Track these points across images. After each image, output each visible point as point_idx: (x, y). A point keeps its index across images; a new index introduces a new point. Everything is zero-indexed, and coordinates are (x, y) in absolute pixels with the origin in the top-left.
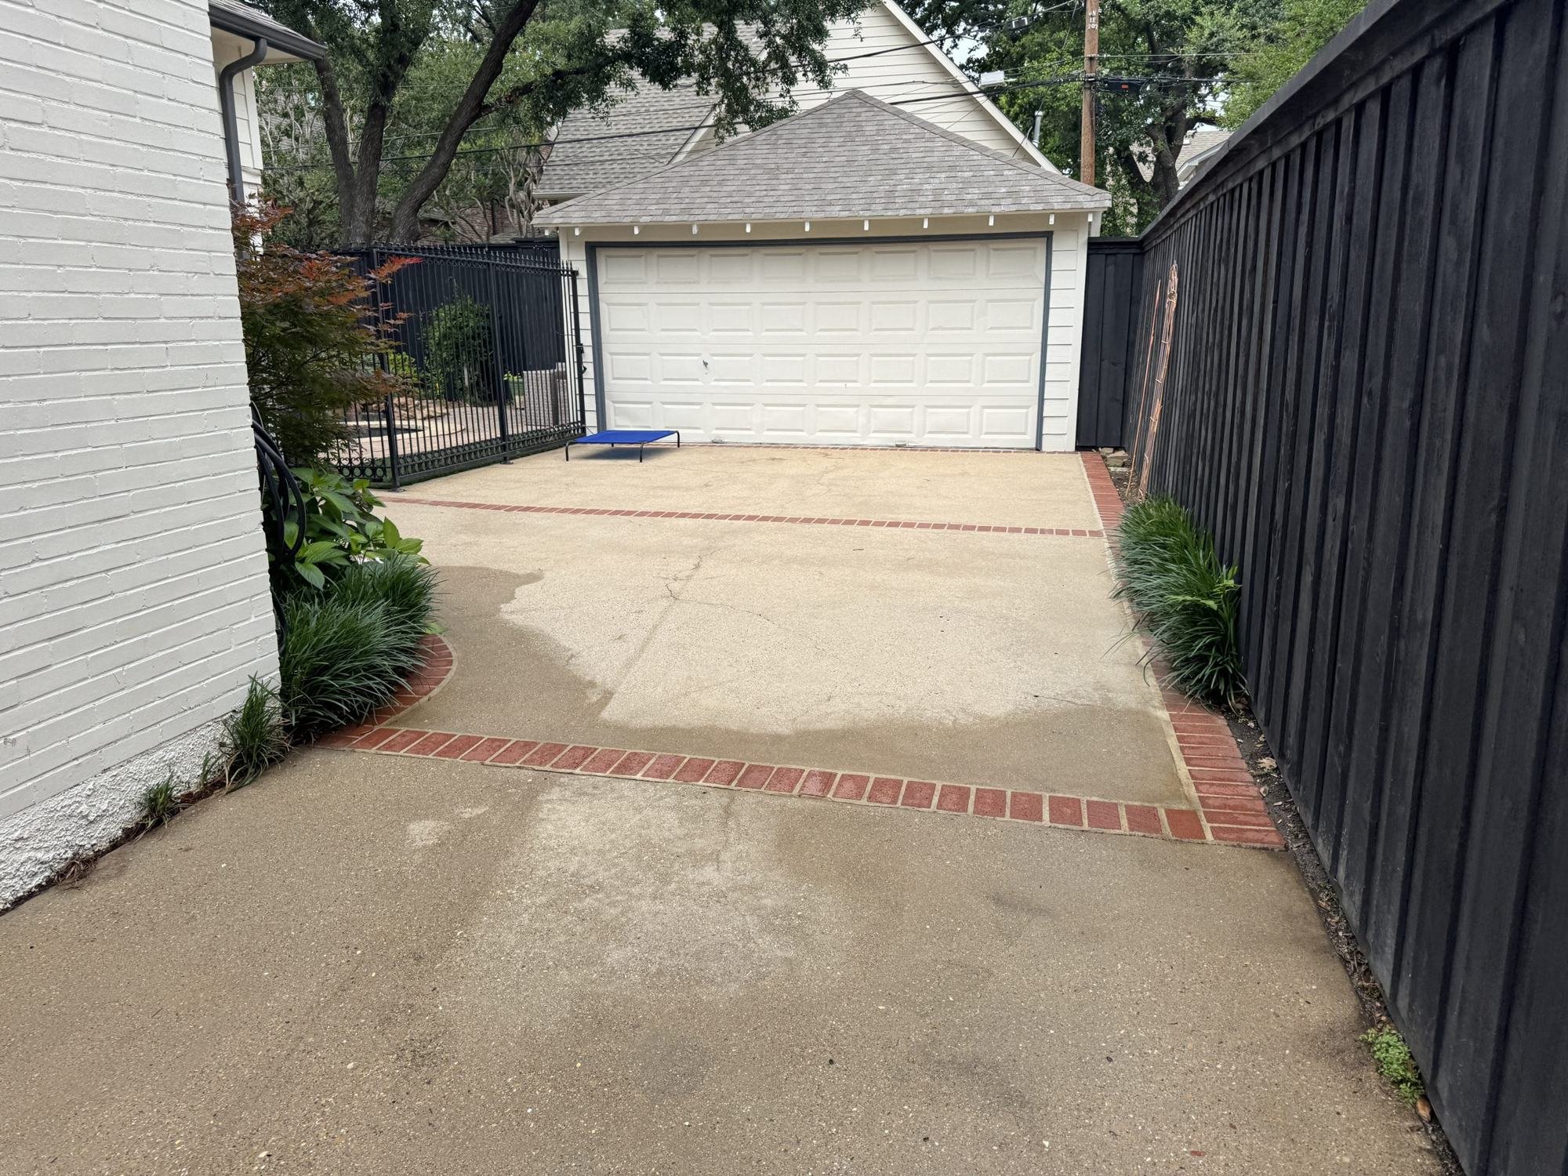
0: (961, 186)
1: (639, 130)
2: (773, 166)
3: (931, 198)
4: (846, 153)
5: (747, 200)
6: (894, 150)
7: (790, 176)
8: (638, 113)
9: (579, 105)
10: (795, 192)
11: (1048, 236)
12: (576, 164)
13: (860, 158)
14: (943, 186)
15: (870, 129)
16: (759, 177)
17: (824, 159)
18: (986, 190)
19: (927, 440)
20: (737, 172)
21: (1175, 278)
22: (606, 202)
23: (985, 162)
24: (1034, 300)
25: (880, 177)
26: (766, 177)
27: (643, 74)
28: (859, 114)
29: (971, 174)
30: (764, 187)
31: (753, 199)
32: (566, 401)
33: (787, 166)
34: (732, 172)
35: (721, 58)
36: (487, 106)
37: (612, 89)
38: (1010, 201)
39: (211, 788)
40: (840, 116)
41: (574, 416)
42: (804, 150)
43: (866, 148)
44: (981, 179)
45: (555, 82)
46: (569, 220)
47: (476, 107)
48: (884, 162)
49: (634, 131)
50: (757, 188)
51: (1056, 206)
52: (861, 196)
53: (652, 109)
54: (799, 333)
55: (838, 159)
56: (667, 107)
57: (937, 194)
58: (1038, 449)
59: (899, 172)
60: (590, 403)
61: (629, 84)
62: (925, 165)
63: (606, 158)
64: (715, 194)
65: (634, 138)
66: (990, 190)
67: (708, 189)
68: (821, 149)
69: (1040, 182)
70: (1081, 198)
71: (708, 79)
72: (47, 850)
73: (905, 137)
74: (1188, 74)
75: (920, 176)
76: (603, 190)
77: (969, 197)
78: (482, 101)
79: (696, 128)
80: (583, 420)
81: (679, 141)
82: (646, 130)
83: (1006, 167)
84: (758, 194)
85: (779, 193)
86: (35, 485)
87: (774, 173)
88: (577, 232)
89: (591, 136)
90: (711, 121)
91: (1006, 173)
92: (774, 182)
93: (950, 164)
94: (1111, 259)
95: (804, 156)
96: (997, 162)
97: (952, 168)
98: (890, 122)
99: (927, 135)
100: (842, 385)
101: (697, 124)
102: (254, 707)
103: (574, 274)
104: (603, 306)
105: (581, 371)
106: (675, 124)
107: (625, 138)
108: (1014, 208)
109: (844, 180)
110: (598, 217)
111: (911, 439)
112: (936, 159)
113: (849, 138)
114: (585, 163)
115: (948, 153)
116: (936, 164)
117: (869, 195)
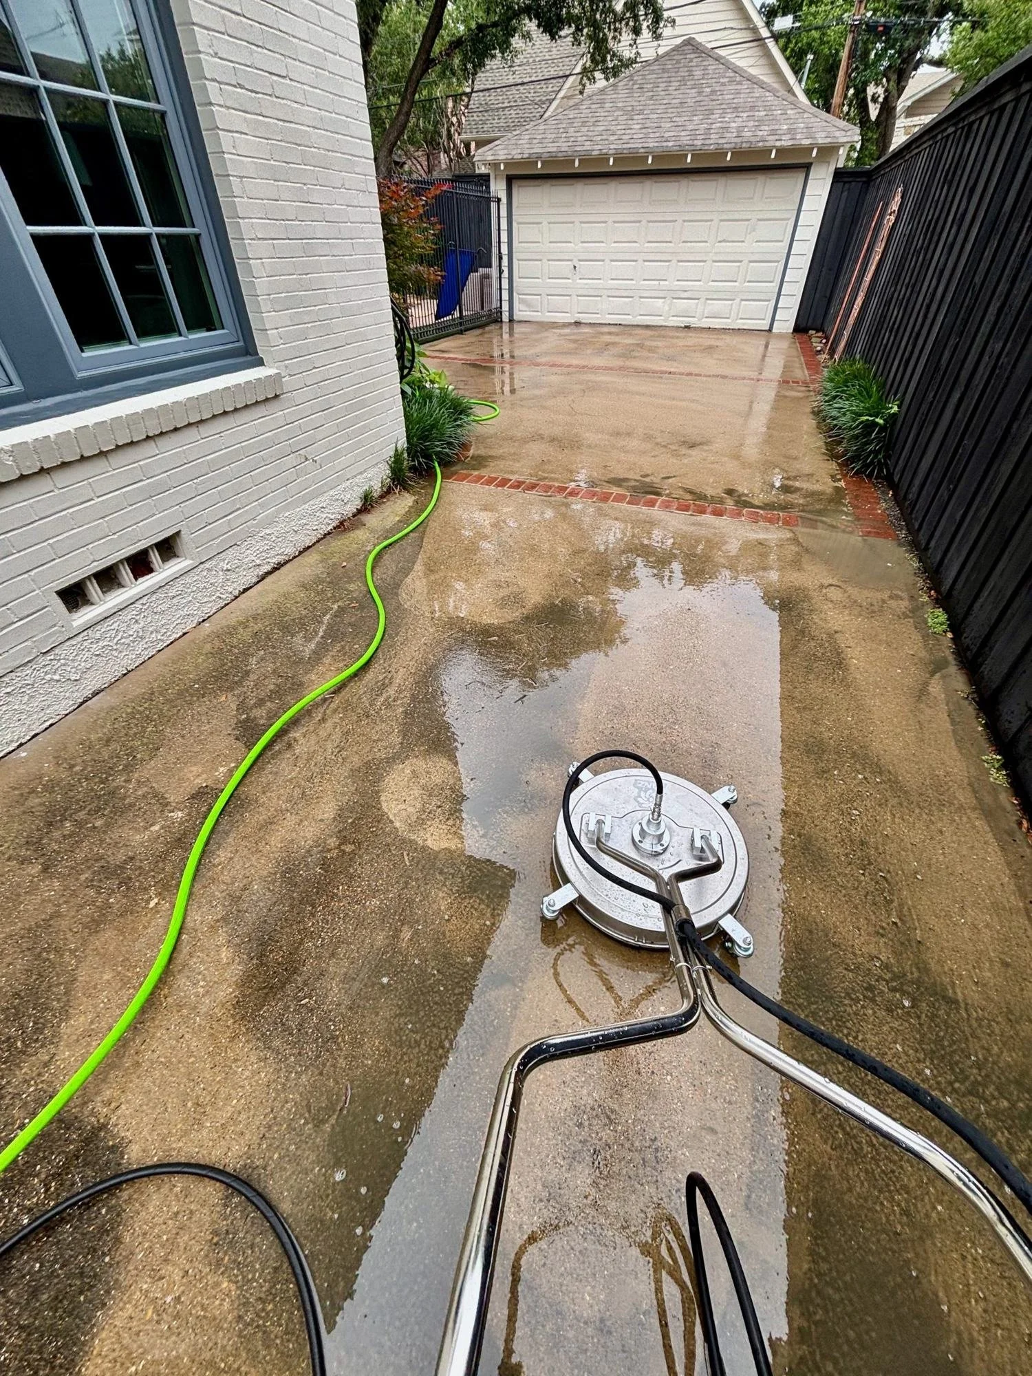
0: (756, 124)
1: (528, 79)
2: (630, 108)
3: (735, 134)
4: (681, 96)
5: (612, 138)
6: (713, 92)
7: (641, 117)
8: (528, 63)
9: (493, 56)
10: (643, 131)
11: (807, 167)
12: (487, 111)
13: (689, 100)
14: (744, 124)
15: (698, 73)
16: (620, 118)
17: (665, 102)
18: (773, 127)
19: (706, 323)
20: (606, 114)
21: (898, 199)
22: (521, 142)
23: (776, 103)
24: (788, 219)
25: (701, 117)
26: (625, 117)
27: (539, 26)
28: (691, 61)
29: (764, 113)
30: (623, 127)
31: (616, 137)
32: (490, 294)
33: (638, 108)
34: (602, 114)
35: (592, 10)
36: (433, 60)
37: (516, 42)
38: (788, 137)
39: (387, 493)
40: (678, 62)
41: (495, 304)
42: (651, 94)
43: (694, 91)
44: (771, 117)
45: (477, 35)
46: (497, 157)
47: (425, 61)
48: (706, 103)
49: (525, 80)
50: (619, 127)
51: (820, 141)
52: (688, 133)
53: (537, 59)
54: (635, 244)
55: (674, 101)
56: (547, 57)
57: (740, 129)
58: (770, 330)
59: (715, 112)
60: (505, 295)
61: (527, 36)
62: (734, 106)
63: (506, 105)
64: (590, 134)
65: (525, 87)
66: (777, 127)
67: (586, 129)
68: (663, 93)
69: (813, 120)
70: (838, 134)
71: (581, 30)
72: (333, 513)
73: (722, 80)
74: (930, 14)
75: (729, 116)
76: (518, 132)
77: (761, 133)
78: (429, 55)
79: (567, 76)
80: (501, 307)
81: (555, 89)
82: (533, 79)
83: (790, 106)
84: (619, 132)
85: (633, 131)
86: (309, 325)
87: (630, 114)
88: (502, 167)
89: (496, 86)
90: (578, 69)
91: (789, 112)
92: (630, 122)
93: (751, 104)
94: (847, 186)
95: (651, 99)
96: (785, 103)
97: (752, 108)
98: (712, 67)
99: (738, 79)
100: (656, 283)
101: (568, 73)
102: (397, 457)
103: (499, 200)
104: (514, 224)
105: (501, 272)
106: (553, 73)
107: (519, 87)
108: (790, 143)
109: (677, 119)
110: (516, 154)
111: (694, 322)
112: (741, 100)
113: (683, 82)
114: (493, 110)
115: (751, 95)
116: (741, 105)
117: (693, 132)
